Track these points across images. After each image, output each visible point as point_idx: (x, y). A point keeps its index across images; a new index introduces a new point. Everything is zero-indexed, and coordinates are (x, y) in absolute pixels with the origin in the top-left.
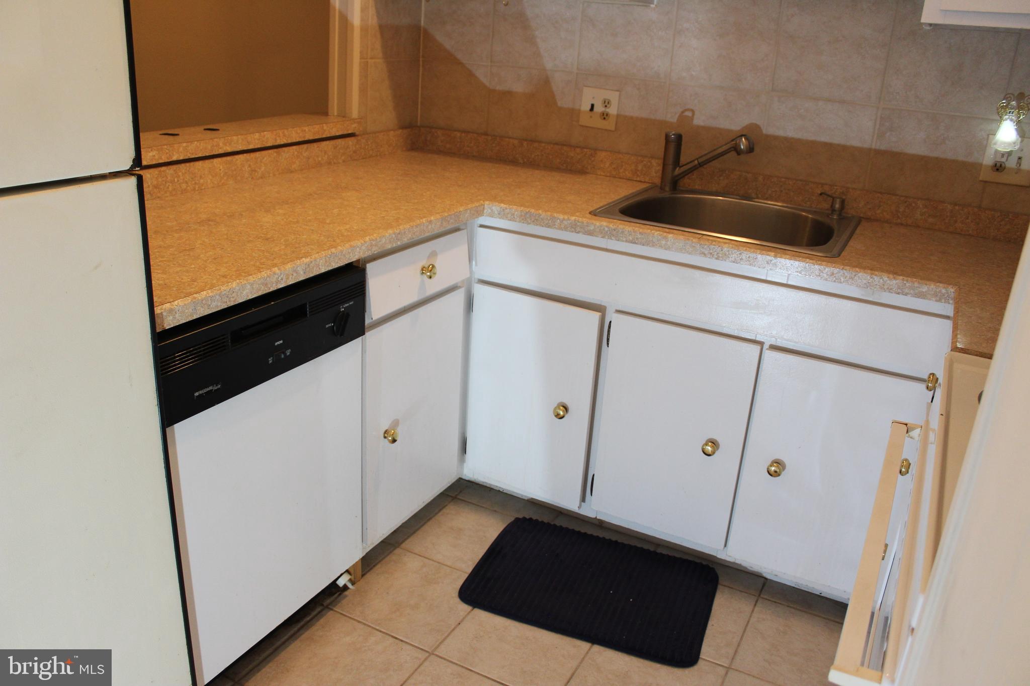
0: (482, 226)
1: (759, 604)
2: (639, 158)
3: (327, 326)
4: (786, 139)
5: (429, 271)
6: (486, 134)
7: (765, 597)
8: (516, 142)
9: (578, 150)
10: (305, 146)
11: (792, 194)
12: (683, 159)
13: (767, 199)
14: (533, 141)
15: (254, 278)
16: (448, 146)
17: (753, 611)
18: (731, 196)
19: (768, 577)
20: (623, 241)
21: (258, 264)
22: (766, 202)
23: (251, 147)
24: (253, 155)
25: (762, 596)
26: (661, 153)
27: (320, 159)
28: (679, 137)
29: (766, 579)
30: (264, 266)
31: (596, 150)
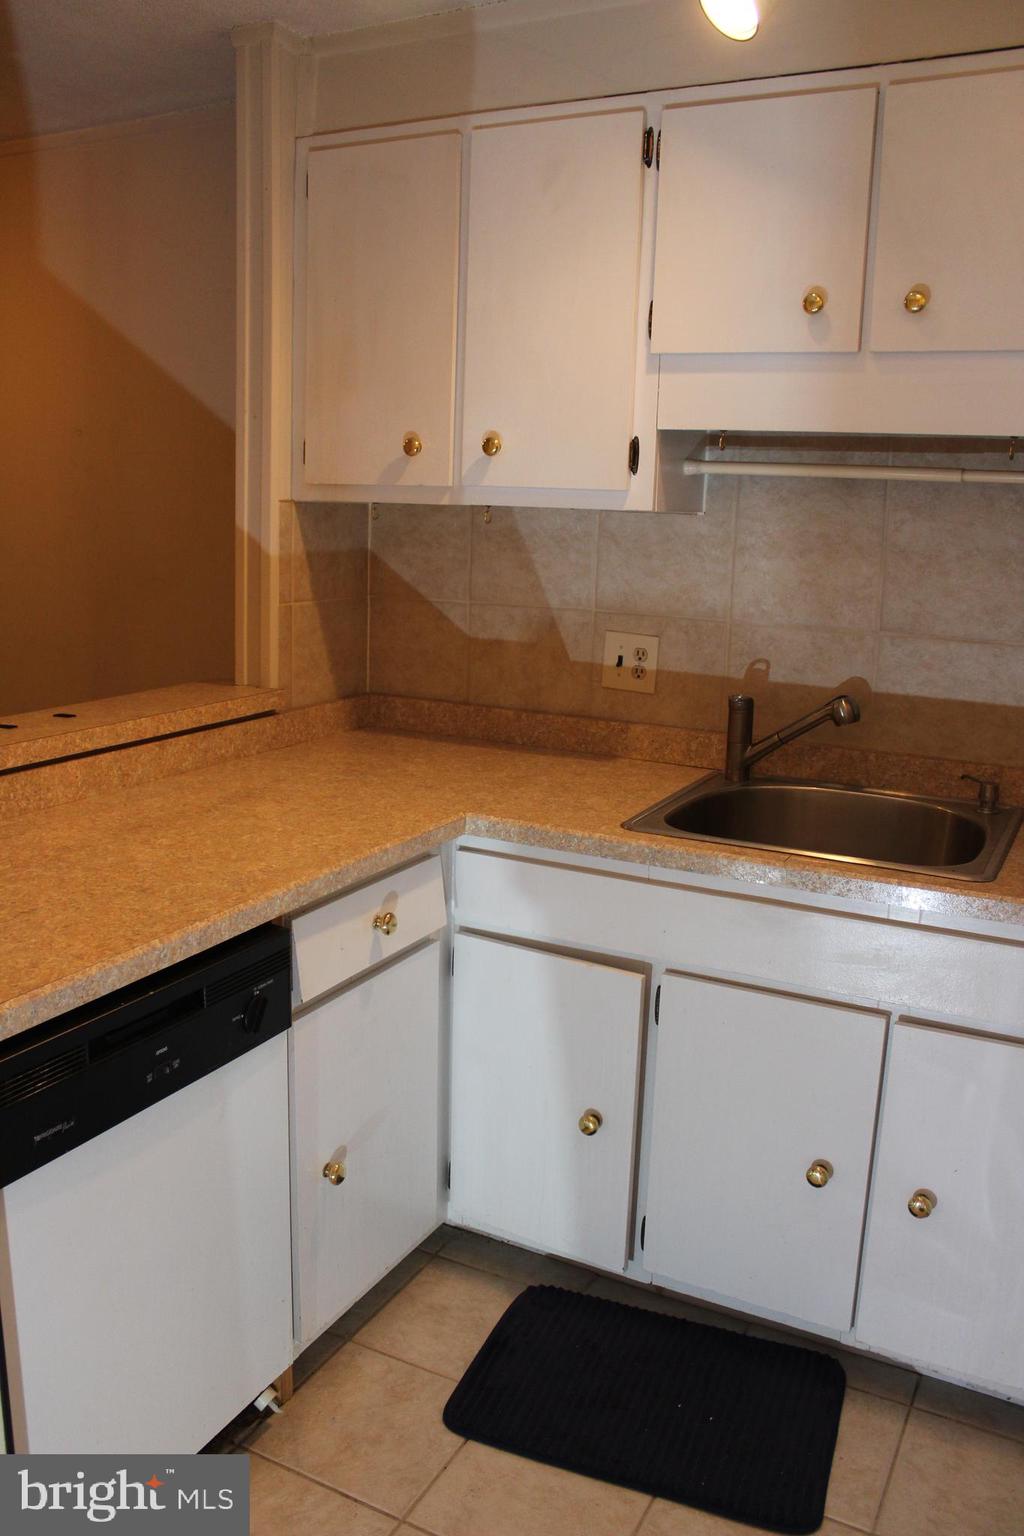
0: (463, 849)
1: (912, 1420)
2: (693, 733)
3: (234, 1020)
4: (906, 698)
5: (385, 922)
6: (466, 703)
7: (921, 1406)
8: (511, 713)
9: (602, 724)
10: (201, 734)
11: (920, 778)
12: (758, 732)
13: (883, 788)
14: (536, 712)
15: (123, 958)
16: (411, 721)
17: (903, 1431)
18: (831, 785)
19: (924, 1372)
20: (671, 868)
21: (130, 933)
22: (882, 791)
23: (122, 741)
24: (124, 752)
25: (915, 1405)
26: (724, 725)
27: (223, 751)
28: (749, 703)
29: (920, 1375)
30: (138, 937)
31: (628, 722)
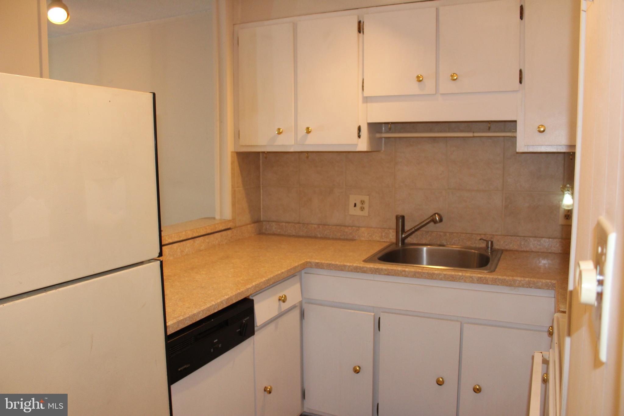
0: (305, 273)
2: (383, 229)
3: (237, 331)
4: (458, 213)
5: (283, 300)
6: (299, 223)
8: (316, 226)
9: (350, 228)
10: (207, 236)
11: (465, 241)
12: (407, 228)
13: (452, 245)
14: (325, 225)
15: (197, 309)
16: (279, 231)
20: (382, 275)
21: (203, 300)
22: (452, 246)
23: (181, 239)
24: (182, 243)
26: (394, 225)
27: (214, 243)
28: (403, 217)
30: (206, 301)
31: (359, 227)
